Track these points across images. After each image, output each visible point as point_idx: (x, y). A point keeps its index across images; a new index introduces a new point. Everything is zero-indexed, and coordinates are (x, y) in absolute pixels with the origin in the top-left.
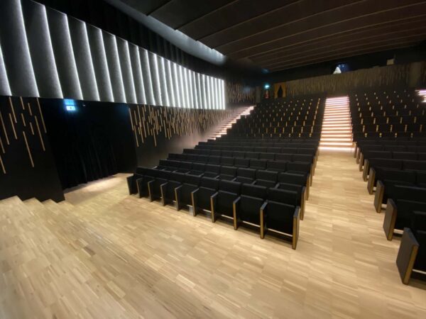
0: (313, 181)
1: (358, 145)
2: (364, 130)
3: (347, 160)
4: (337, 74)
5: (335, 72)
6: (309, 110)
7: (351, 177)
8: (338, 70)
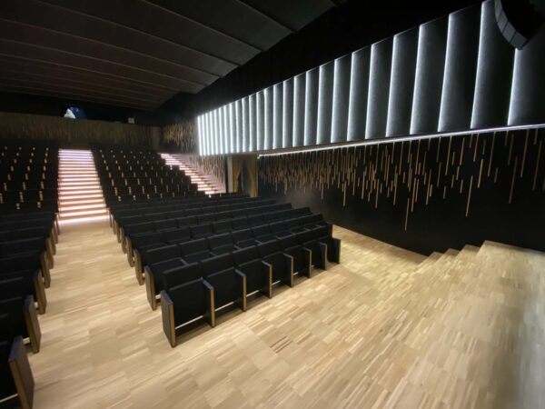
0: (52, 278)
1: (112, 212)
2: (116, 192)
3: (101, 232)
4: (69, 119)
5: (66, 115)
6: (30, 165)
7: (109, 253)
8: (70, 114)
